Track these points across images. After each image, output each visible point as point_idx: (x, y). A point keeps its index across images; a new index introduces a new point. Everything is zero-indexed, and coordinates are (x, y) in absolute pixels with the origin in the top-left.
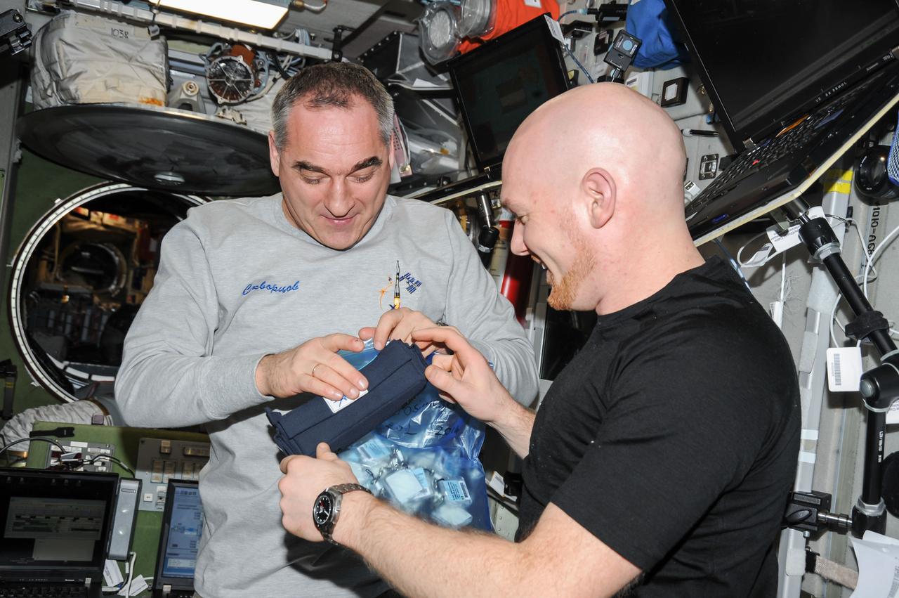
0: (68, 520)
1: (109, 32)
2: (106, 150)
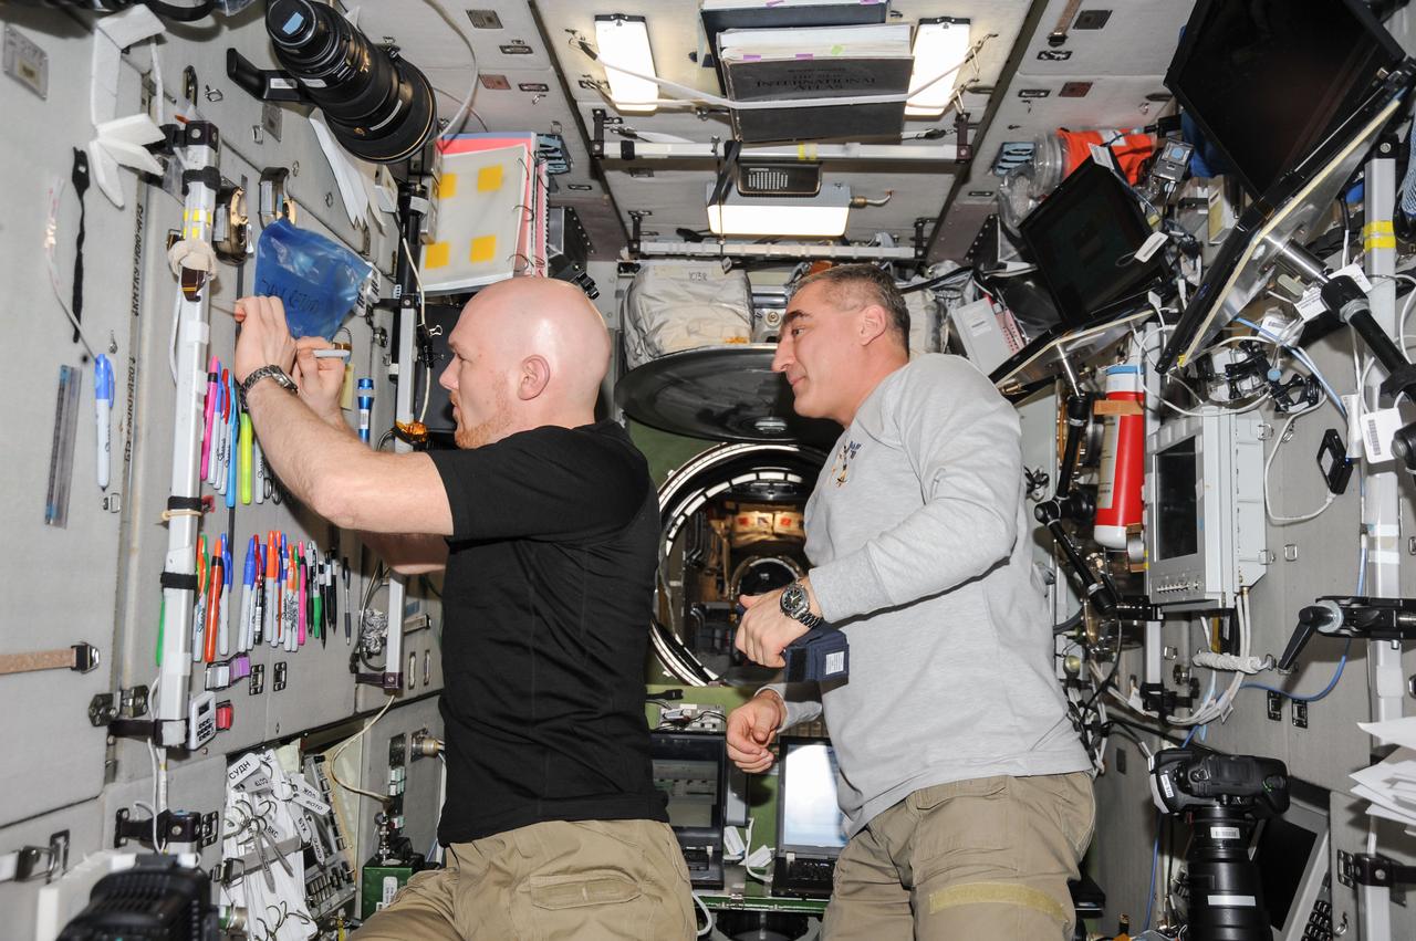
0: (682, 785)
1: (688, 277)
2: (700, 402)
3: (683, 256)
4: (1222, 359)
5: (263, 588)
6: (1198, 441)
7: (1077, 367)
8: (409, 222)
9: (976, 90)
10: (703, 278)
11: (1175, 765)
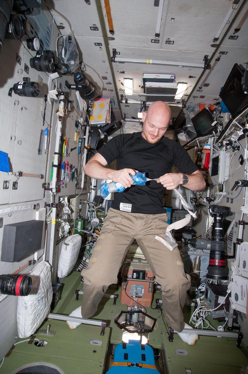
1: (133, 125)
3: (133, 121)
4: (225, 142)
5: (65, 170)
6: (220, 156)
7: (200, 144)
8: (89, 112)
9: (186, 95)
10: (135, 126)
11: (212, 207)
